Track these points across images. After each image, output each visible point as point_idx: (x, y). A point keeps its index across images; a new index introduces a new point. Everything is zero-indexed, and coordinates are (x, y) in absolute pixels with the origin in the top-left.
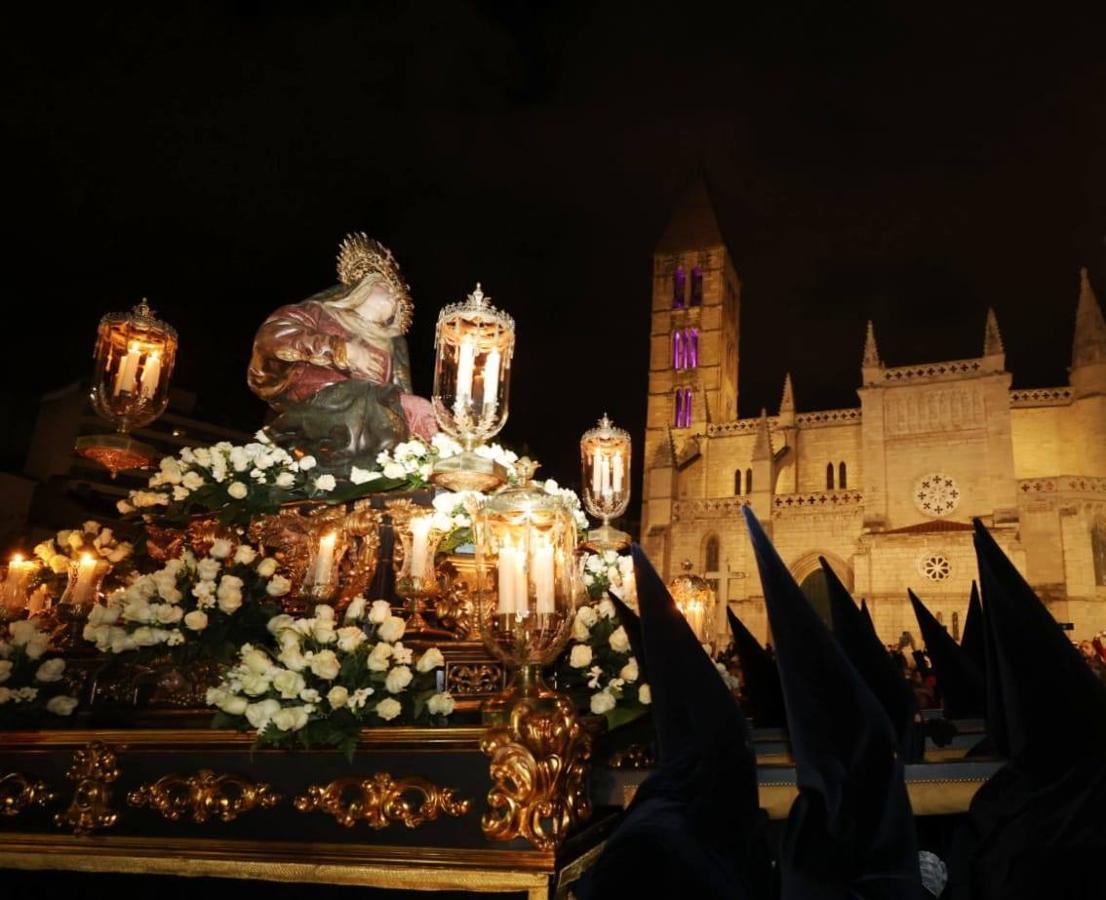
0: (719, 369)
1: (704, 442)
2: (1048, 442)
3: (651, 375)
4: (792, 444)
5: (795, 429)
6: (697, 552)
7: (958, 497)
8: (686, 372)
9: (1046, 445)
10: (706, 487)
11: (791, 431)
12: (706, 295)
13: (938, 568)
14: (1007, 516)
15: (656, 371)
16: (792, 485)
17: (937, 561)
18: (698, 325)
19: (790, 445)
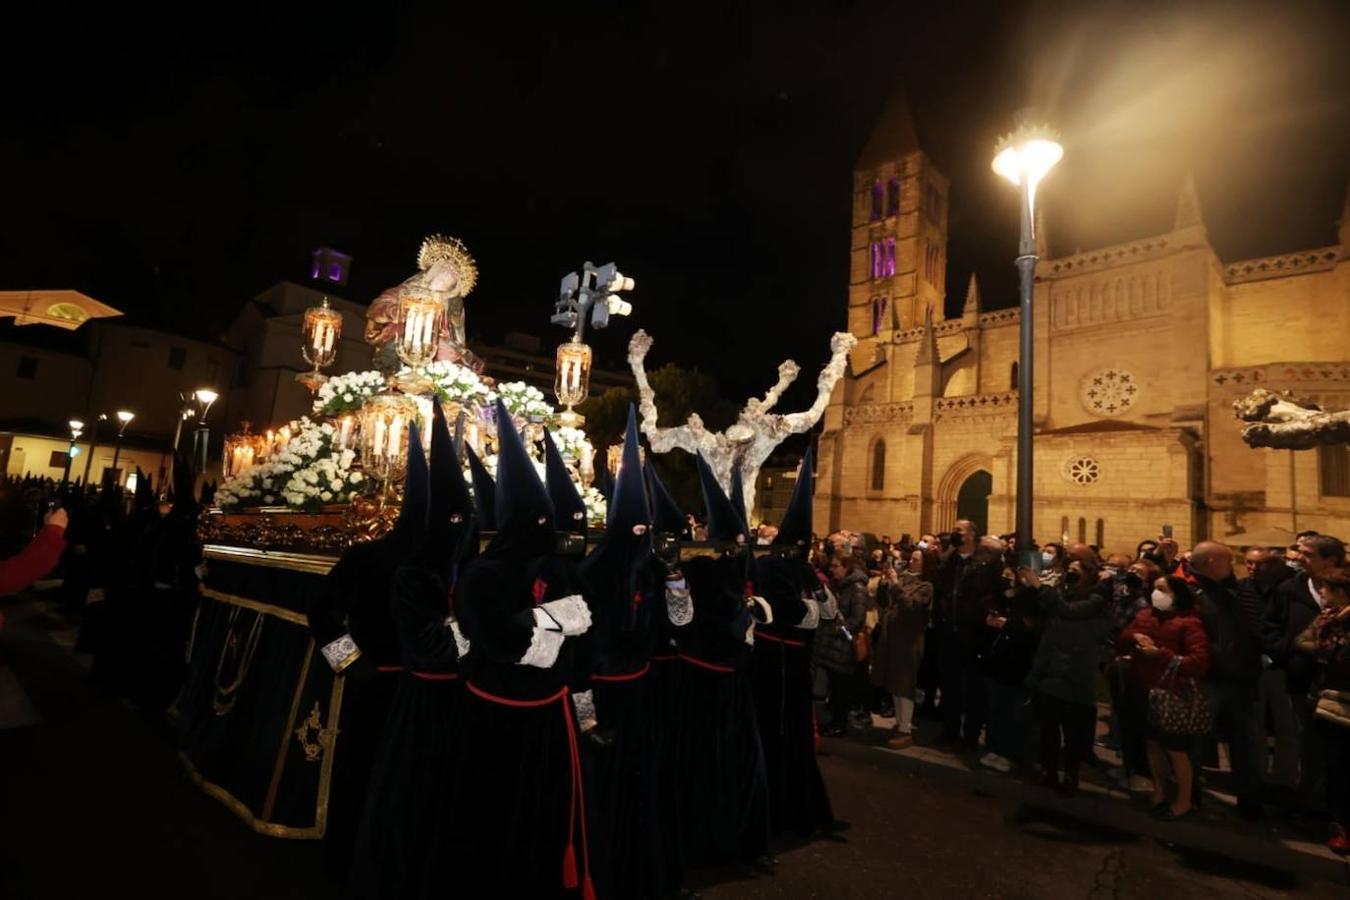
0: (915, 275)
1: (890, 349)
2: (1297, 319)
3: (852, 288)
4: (974, 346)
5: (980, 330)
6: (865, 455)
7: (1136, 394)
8: (883, 282)
9: (1289, 324)
10: (892, 392)
11: (973, 332)
12: (903, 204)
13: (1085, 471)
14: (1190, 414)
15: (856, 284)
16: (972, 386)
17: (1085, 464)
18: (895, 235)
19: (971, 345)
